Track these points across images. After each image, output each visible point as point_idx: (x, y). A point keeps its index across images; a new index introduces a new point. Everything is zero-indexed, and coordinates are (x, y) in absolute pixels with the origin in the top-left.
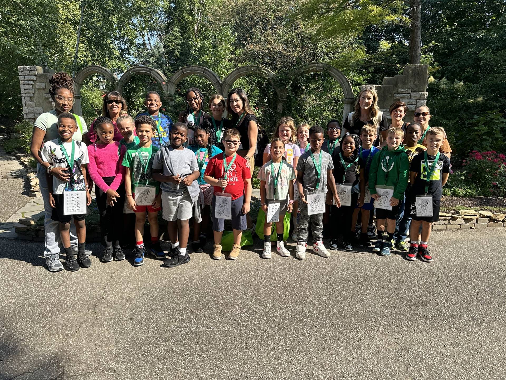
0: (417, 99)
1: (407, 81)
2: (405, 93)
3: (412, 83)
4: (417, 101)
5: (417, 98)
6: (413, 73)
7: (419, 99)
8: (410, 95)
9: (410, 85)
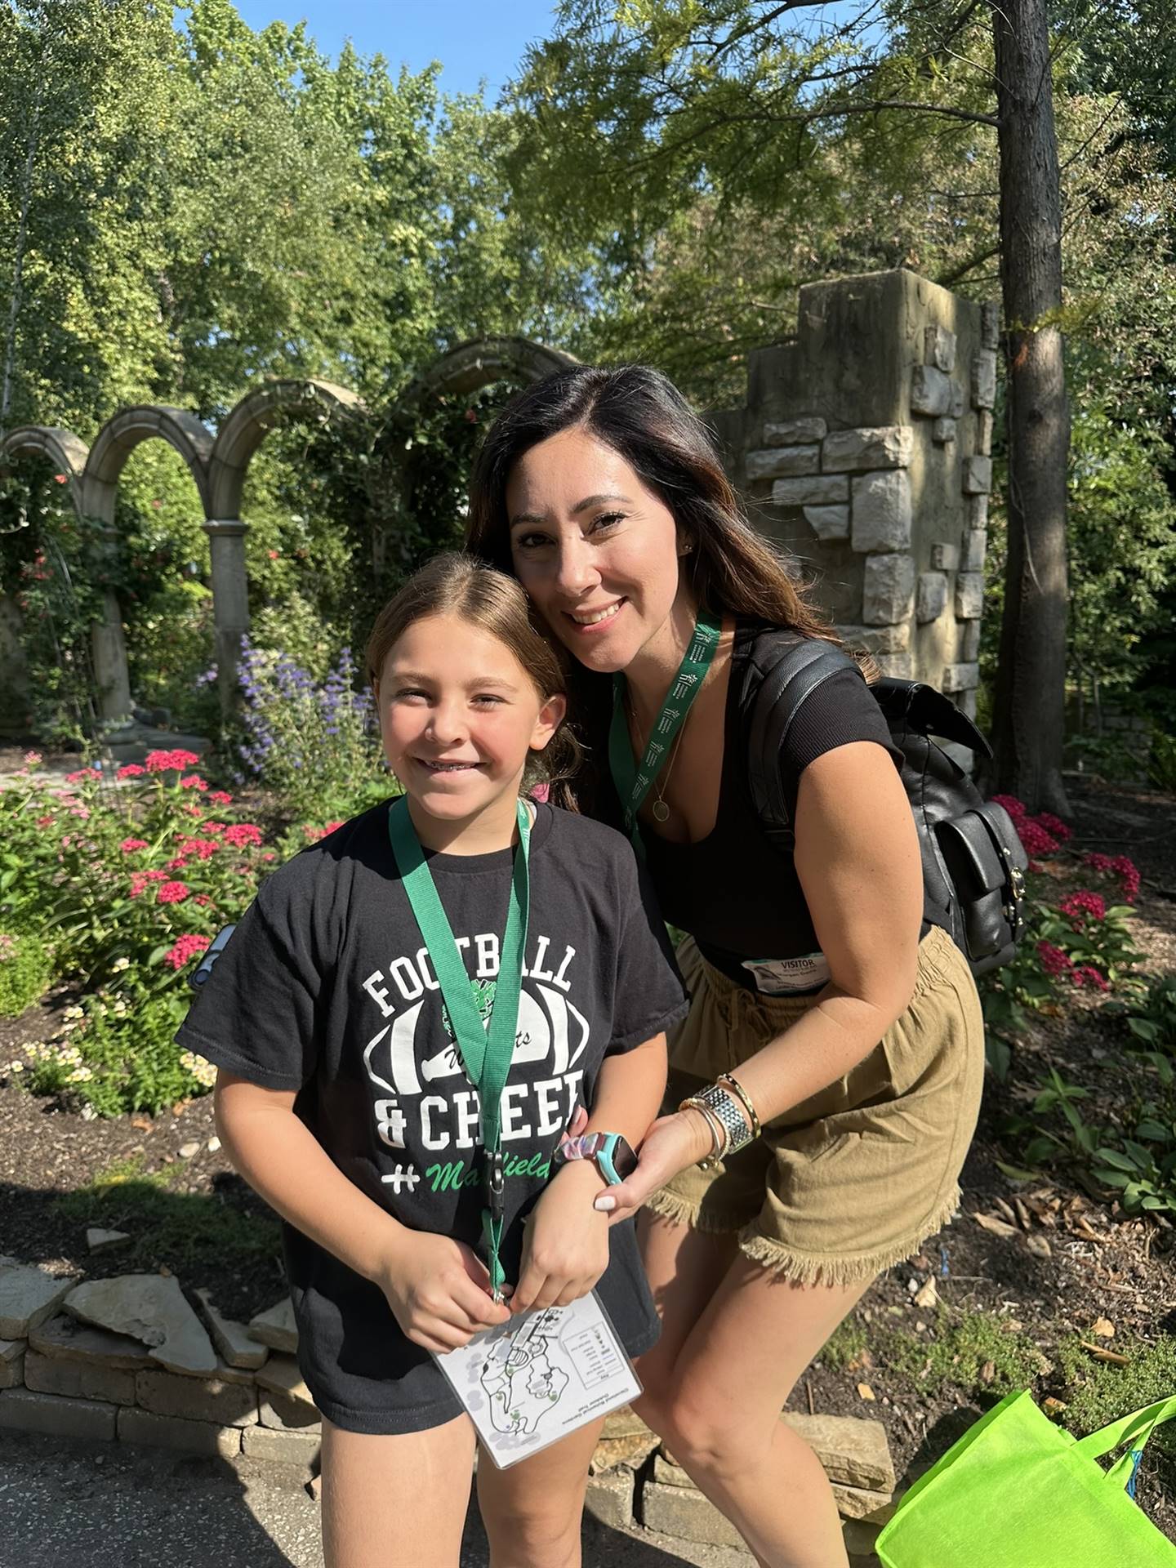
0: (851, 474)
1: (803, 376)
2: (796, 444)
3: (829, 386)
4: (856, 480)
5: (854, 465)
6: (827, 326)
7: (861, 472)
8: (814, 450)
9: (822, 395)
